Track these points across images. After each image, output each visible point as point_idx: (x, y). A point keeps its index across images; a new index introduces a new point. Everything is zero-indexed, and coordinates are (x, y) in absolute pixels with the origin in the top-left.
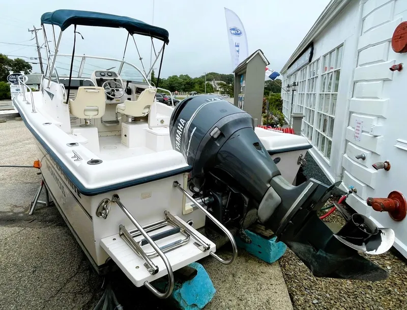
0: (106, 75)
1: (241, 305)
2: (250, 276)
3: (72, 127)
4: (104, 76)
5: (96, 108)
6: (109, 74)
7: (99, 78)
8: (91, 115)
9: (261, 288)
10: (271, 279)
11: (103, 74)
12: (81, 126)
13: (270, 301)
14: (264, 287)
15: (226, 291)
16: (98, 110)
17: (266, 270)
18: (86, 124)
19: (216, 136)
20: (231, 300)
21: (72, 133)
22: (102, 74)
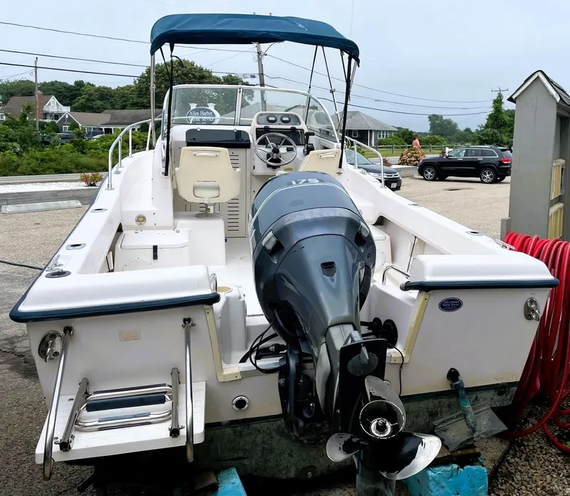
0: (279, 121)
3: (175, 216)
4: (273, 122)
5: (216, 184)
6: (284, 119)
7: (262, 126)
8: (206, 197)
11: (273, 119)
12: (198, 216)
16: (218, 189)
18: (204, 212)
19: (270, 247)
21: (174, 227)
22: (271, 119)
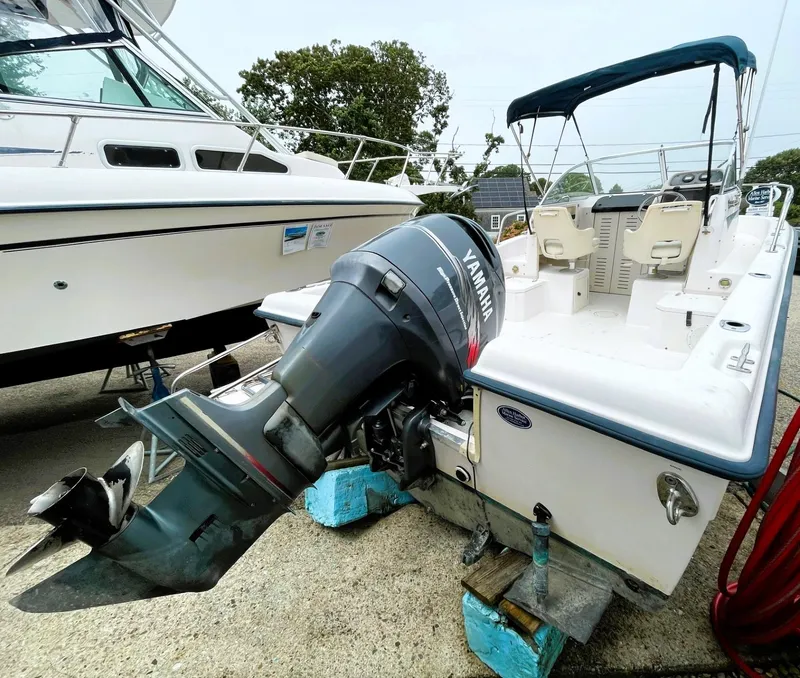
0: (695, 180)
1: (343, 585)
2: (421, 601)
6: (703, 177)
9: (385, 621)
10: (416, 645)
11: (690, 178)
13: (350, 637)
14: (389, 628)
15: (374, 561)
16: (561, 246)
17: (447, 636)
20: (354, 569)
22: (687, 178)
